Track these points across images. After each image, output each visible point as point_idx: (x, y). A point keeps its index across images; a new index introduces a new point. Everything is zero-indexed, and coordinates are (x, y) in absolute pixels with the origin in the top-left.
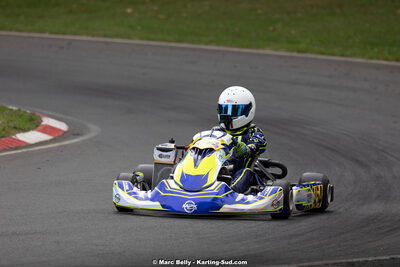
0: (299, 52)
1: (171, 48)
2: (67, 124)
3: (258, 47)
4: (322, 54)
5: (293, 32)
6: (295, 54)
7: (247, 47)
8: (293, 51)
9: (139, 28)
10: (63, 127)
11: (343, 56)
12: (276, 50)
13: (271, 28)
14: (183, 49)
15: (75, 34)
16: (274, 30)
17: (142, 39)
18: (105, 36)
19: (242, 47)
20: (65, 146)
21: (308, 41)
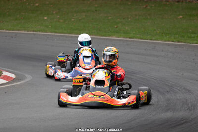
0: (129, 38)
1: (67, 37)
2: (15, 74)
3: (109, 36)
4: (141, 39)
5: (127, 28)
6: (128, 39)
7: (104, 36)
8: (127, 38)
9: (50, 26)
10: (13, 76)
11: (151, 40)
13: (116, 26)
14: (72, 37)
15: (19, 30)
18: (33, 31)
19: (102, 36)
20: (14, 85)
21: (134, 32)
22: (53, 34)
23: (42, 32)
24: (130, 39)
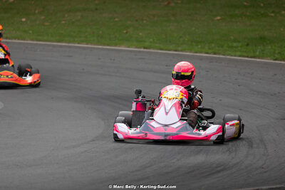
0: (145, 48)
1: (54, 46)
3: (116, 45)
4: (161, 49)
5: (141, 34)
6: (142, 50)
7: (108, 45)
8: (140, 48)
9: (31, 32)
11: (176, 51)
12: (129, 47)
13: (125, 31)
14: (61, 46)
16: (127, 33)
17: (32, 40)
18: (7, 38)
19: (104, 45)
21: (151, 40)
22: (35, 42)
23: (19, 39)
24: (145, 50)
